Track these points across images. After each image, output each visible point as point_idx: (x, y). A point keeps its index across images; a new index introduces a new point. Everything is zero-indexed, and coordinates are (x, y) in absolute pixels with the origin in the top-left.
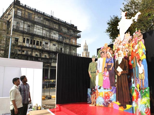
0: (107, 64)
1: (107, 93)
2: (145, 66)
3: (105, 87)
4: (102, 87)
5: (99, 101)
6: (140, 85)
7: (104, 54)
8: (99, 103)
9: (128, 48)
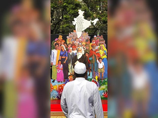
0: (62, 57)
1: (61, 86)
2: (105, 63)
3: (59, 80)
4: (56, 80)
5: (53, 95)
6: (99, 77)
7: (59, 46)
8: (53, 97)
9: (85, 46)
